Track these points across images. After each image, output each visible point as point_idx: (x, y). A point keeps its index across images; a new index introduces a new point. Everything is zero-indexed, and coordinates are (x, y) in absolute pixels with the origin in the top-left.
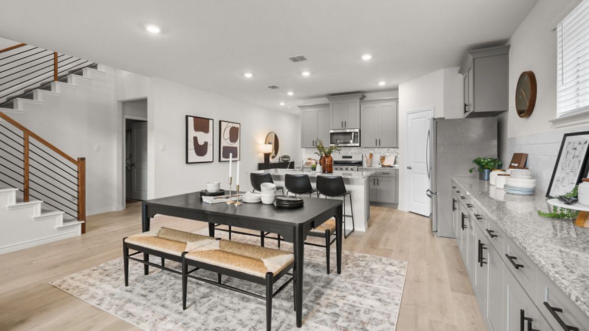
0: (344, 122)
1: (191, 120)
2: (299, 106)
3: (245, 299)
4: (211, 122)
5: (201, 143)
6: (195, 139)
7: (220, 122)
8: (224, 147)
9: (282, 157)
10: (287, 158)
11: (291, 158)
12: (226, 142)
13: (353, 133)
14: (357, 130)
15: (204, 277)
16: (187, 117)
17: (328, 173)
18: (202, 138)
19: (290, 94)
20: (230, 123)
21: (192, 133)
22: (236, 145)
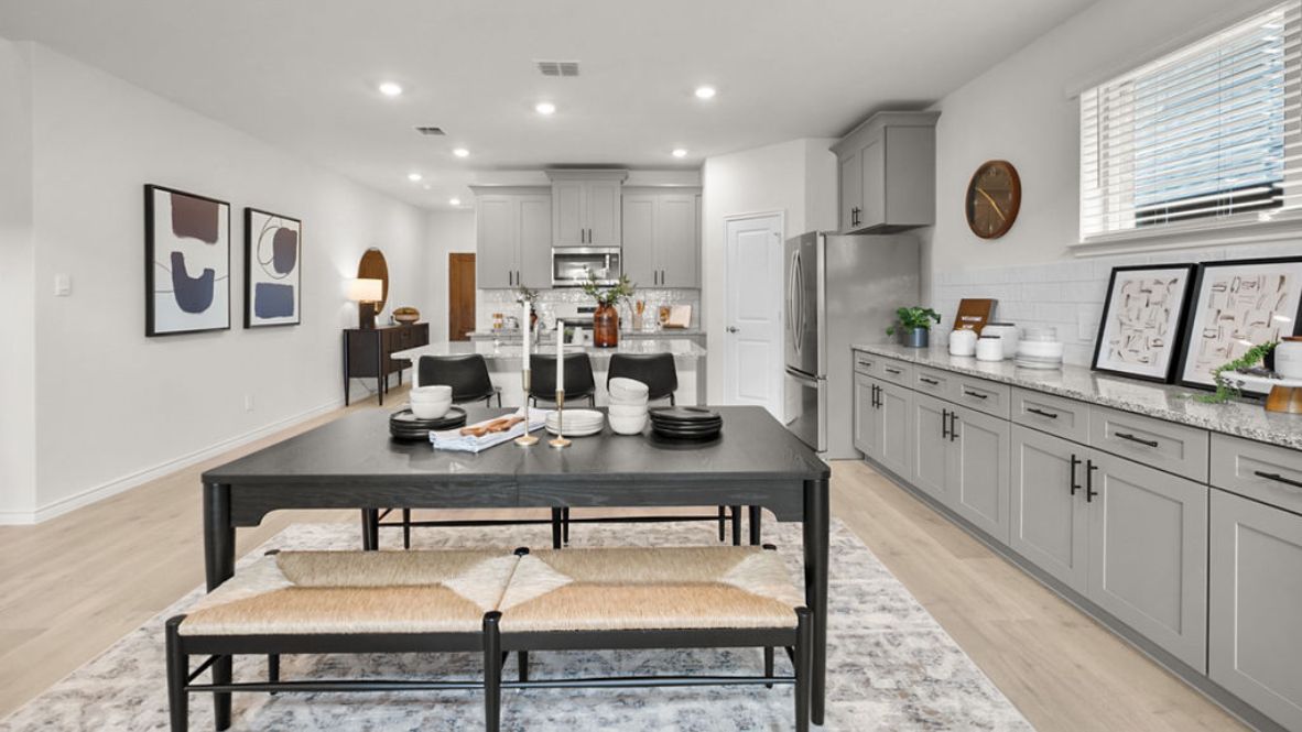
0: (586, 232)
1: (163, 202)
2: (472, 187)
3: (630, 701)
4: (223, 209)
5: (194, 271)
6: (177, 259)
7: (248, 213)
8: (259, 286)
9: (396, 313)
10: (411, 314)
11: (421, 316)
12: (264, 273)
13: (608, 257)
14: (614, 251)
15: (444, 674)
16: (149, 190)
17: (608, 346)
18: (200, 257)
19: (461, 153)
20: (274, 218)
21: (167, 241)
22: (290, 279)
